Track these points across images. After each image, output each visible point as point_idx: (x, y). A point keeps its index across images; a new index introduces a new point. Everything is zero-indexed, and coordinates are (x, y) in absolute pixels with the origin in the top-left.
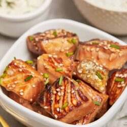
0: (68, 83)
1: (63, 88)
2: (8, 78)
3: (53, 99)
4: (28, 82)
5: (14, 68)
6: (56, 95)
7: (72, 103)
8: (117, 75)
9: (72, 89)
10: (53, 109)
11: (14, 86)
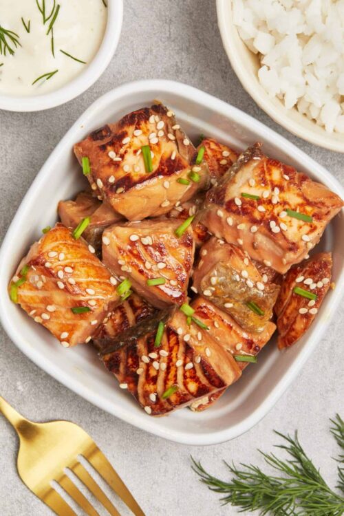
0: (177, 343)
1: (164, 353)
2: (31, 290)
3: (140, 371)
4: (82, 318)
5: (45, 275)
6: (149, 366)
7: (187, 388)
8: (300, 279)
9: (188, 359)
10: (140, 391)
11: (46, 316)
